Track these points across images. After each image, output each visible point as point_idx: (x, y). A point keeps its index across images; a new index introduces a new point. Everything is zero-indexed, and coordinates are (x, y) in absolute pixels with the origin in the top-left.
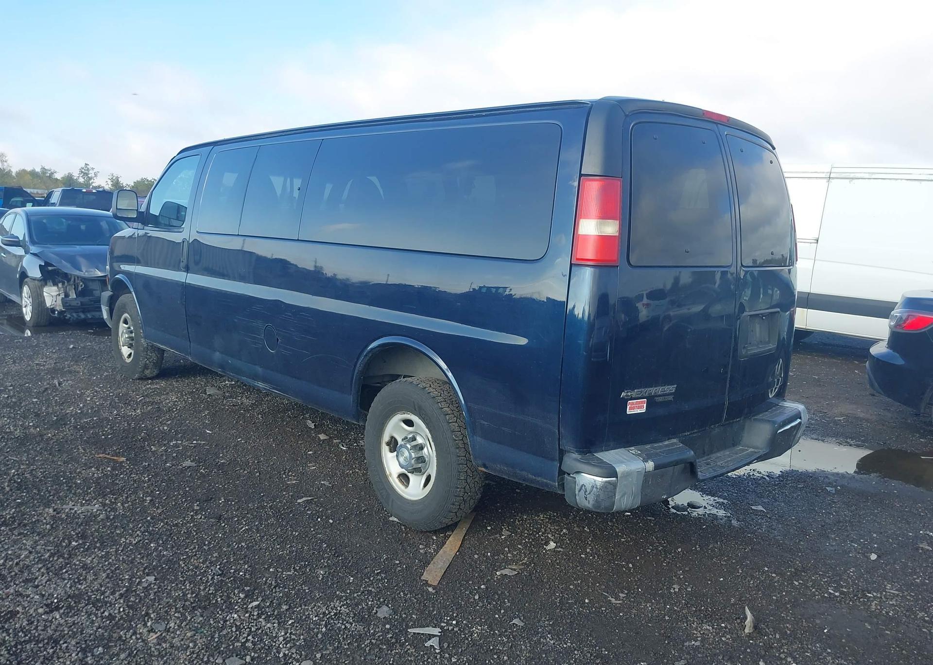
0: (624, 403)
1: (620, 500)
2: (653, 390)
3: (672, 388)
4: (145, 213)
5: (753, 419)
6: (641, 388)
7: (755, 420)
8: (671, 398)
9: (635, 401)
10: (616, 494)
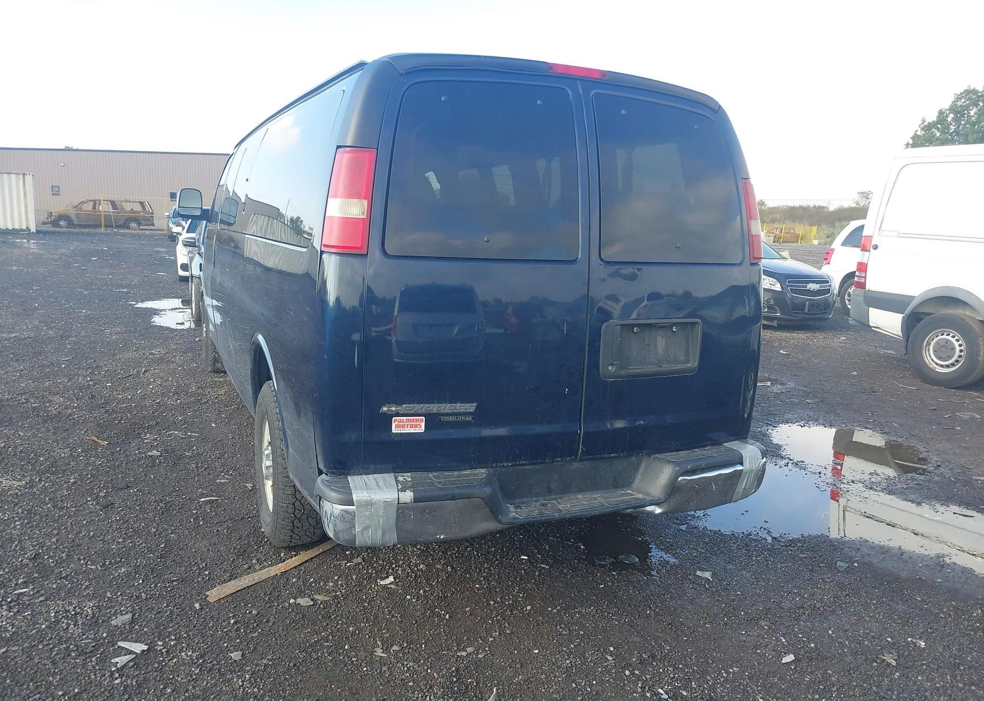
0: (388, 419)
1: (362, 534)
2: (434, 408)
3: (471, 407)
4: (210, 211)
5: (653, 458)
6: (414, 404)
7: (659, 459)
8: (469, 419)
9: (405, 418)
10: (356, 526)
